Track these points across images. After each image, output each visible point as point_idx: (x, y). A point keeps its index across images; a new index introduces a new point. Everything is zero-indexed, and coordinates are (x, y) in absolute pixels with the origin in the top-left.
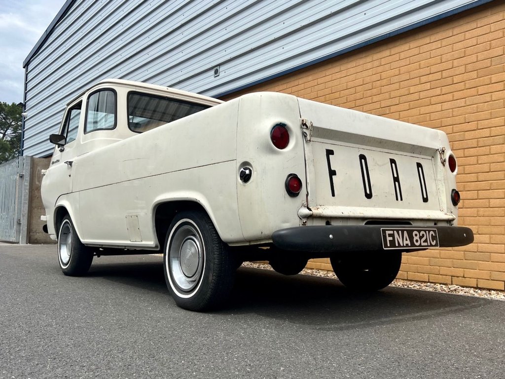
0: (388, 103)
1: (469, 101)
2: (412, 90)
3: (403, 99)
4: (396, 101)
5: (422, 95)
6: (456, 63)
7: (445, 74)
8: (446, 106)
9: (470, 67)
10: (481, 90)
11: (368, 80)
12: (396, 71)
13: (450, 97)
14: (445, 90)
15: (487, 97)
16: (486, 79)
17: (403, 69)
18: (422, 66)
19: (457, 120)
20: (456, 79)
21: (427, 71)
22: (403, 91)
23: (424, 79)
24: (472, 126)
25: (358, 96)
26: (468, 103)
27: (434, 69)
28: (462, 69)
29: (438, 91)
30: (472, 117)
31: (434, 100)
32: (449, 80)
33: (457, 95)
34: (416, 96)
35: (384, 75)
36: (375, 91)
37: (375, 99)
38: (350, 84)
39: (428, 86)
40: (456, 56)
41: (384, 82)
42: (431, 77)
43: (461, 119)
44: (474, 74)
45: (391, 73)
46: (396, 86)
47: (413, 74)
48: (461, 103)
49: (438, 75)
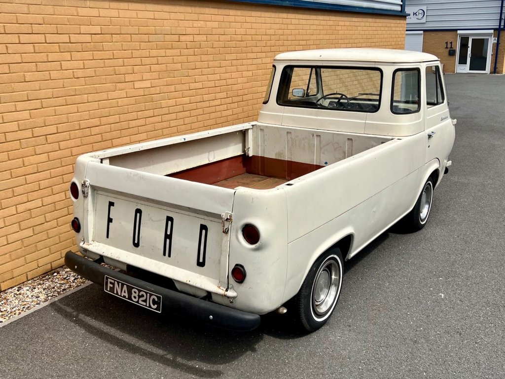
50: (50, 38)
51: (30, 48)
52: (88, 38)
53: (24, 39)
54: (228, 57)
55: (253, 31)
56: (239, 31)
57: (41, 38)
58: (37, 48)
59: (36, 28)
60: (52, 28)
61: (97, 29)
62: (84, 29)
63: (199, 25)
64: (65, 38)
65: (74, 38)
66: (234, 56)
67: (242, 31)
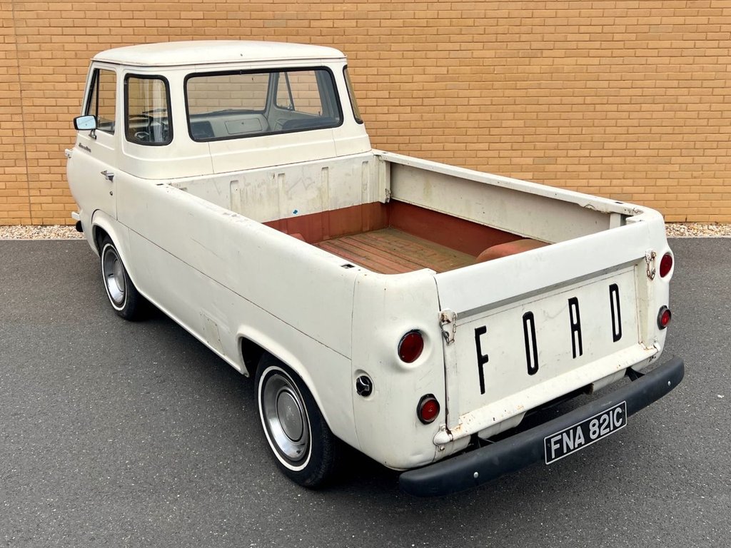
0: (541, 45)
1: (627, 60)
2: (570, 37)
3: (558, 45)
4: (550, 45)
5: (581, 45)
6: (618, 21)
7: (606, 29)
8: (604, 61)
9: (630, 29)
10: (639, 52)
11: (515, 14)
12: (552, 13)
13: (608, 53)
14: (605, 45)
15: (643, 60)
16: (644, 44)
17: (560, 13)
18: (582, 15)
19: (614, 76)
20: (617, 37)
21: (588, 21)
22: (560, 37)
23: (583, 29)
24: (628, 84)
25: (500, 29)
26: (626, 63)
27: (595, 21)
28: (623, 29)
29: (597, 45)
30: (628, 76)
31: (592, 53)
32: (609, 37)
33: (616, 52)
34: (573, 45)
35: (537, 13)
36: (523, 29)
37: (524, 37)
38: (490, 14)
39: (587, 37)
40: (618, 14)
41: (537, 21)
42: (591, 29)
43: (618, 76)
44: (633, 36)
45: (547, 13)
46: (552, 29)
47: (572, 21)
48: (620, 61)
49: (599, 29)
50: (149, 23)
51: (130, 31)
52: (189, 23)
53: (125, 23)
54: (394, 47)
55: (454, 14)
56: (420, 14)
57: (141, 23)
58: (136, 32)
59: (137, 14)
60: (152, 14)
61: (200, 15)
62: (183, 15)
63: (345, 8)
64: (164, 23)
65: (173, 23)
66: (410, 46)
67: (430, 14)
